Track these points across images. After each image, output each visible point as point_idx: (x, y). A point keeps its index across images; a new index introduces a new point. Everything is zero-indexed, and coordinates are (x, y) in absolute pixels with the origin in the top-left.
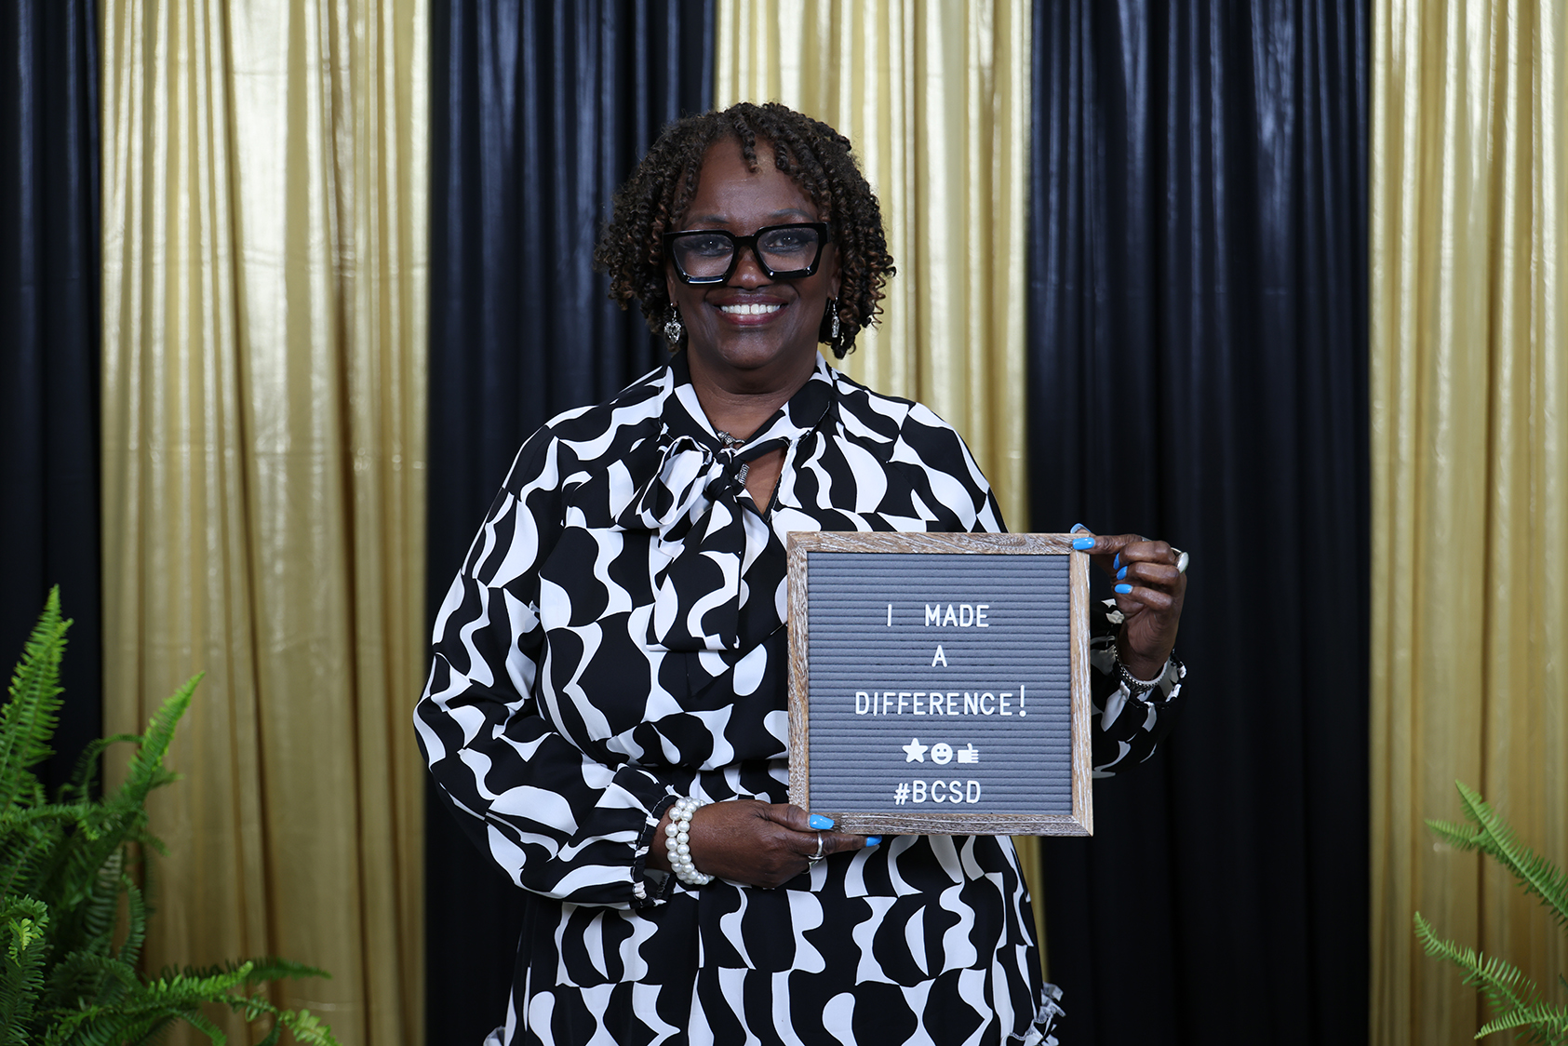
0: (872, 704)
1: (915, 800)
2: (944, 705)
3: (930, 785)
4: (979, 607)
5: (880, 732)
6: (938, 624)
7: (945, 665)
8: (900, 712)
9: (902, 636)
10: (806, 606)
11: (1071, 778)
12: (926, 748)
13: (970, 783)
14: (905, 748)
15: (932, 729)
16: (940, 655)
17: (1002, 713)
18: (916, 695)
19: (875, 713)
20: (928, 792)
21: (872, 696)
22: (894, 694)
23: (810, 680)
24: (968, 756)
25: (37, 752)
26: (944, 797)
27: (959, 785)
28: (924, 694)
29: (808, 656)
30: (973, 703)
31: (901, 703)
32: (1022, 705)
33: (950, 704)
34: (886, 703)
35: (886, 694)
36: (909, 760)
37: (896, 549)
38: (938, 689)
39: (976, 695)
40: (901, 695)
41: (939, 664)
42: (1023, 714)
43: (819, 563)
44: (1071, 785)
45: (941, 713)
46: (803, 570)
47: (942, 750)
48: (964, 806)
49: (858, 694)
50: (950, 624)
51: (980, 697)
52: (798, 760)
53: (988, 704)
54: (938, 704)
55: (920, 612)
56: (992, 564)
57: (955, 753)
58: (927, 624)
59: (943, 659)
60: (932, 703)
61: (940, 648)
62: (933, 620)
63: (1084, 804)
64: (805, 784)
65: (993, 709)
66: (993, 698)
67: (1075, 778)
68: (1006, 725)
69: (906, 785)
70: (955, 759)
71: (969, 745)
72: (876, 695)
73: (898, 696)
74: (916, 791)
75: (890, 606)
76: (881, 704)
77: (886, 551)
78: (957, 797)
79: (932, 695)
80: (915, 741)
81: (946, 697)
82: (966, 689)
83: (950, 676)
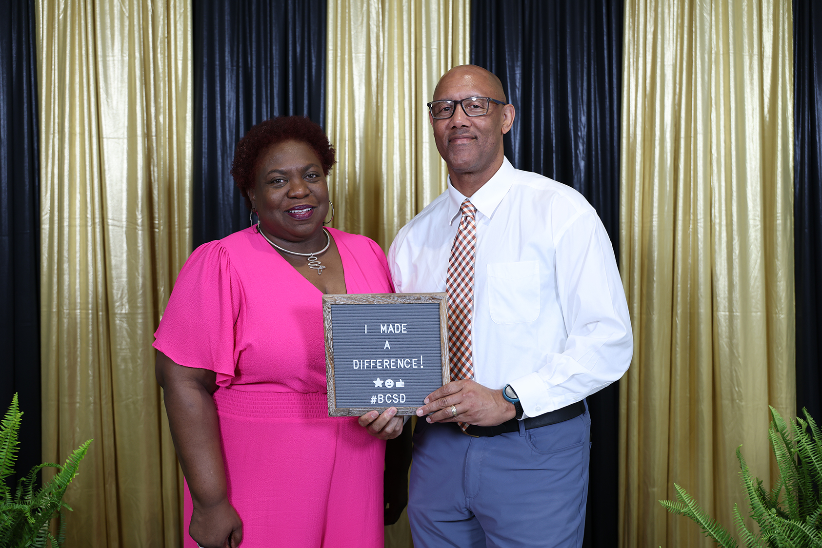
0: (360, 365)
1: (380, 402)
2: (390, 364)
3: (385, 396)
4: (403, 325)
5: (364, 376)
6: (386, 332)
7: (389, 348)
8: (371, 368)
9: (371, 337)
12: (383, 381)
13: (401, 394)
14: (374, 382)
15: (386, 374)
16: (387, 345)
17: (413, 367)
19: (361, 368)
20: (385, 399)
21: (360, 362)
22: (369, 361)
24: (400, 384)
26: (391, 401)
27: (397, 396)
28: (381, 360)
29: (333, 346)
30: (401, 363)
31: (372, 364)
32: (422, 364)
33: (392, 364)
34: (366, 364)
35: (366, 361)
36: (376, 386)
38: (387, 358)
39: (402, 360)
40: (372, 361)
41: (387, 348)
42: (422, 367)
45: (389, 367)
46: (329, 312)
47: (389, 382)
48: (400, 404)
49: (354, 361)
50: (391, 332)
51: (404, 361)
53: (408, 363)
54: (387, 364)
55: (378, 327)
57: (395, 383)
58: (381, 332)
59: (388, 346)
60: (385, 364)
61: (387, 341)
62: (383, 330)
65: (409, 365)
66: (410, 361)
68: (415, 372)
69: (376, 396)
70: (395, 386)
71: (401, 380)
72: (362, 361)
74: (379, 399)
75: (366, 325)
76: (364, 364)
78: (396, 400)
79: (385, 360)
80: (379, 379)
81: (390, 361)
82: (399, 358)
83: (392, 353)
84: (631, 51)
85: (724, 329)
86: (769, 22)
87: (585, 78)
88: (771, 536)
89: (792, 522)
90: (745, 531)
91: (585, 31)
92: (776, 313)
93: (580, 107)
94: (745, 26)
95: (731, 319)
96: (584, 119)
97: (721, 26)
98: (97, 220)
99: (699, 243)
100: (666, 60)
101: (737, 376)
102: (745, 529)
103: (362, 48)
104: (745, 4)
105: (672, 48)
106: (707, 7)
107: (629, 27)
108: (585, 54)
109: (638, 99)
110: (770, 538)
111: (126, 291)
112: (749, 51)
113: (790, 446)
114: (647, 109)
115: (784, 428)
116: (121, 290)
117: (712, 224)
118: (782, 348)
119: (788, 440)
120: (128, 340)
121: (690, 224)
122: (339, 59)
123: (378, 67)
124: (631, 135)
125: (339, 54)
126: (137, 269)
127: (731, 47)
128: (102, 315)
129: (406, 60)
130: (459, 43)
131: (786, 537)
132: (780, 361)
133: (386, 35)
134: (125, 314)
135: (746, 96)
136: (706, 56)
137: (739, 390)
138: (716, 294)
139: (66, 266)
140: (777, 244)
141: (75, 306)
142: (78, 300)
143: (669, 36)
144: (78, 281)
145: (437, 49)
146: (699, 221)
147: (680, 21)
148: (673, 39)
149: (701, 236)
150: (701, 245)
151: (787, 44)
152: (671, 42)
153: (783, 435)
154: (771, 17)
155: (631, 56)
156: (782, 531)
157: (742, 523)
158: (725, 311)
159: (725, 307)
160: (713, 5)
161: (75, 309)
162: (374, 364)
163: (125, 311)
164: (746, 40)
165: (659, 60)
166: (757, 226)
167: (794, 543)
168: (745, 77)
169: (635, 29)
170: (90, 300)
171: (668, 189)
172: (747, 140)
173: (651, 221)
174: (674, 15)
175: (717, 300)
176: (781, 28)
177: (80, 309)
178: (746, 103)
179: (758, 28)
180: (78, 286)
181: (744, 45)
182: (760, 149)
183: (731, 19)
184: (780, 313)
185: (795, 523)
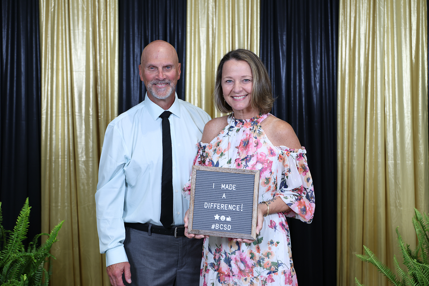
0: (208, 206)
1: (216, 228)
2: (224, 207)
3: (220, 225)
4: (234, 185)
5: (209, 212)
6: (224, 189)
7: (225, 198)
8: (214, 208)
9: (216, 191)
10: (195, 182)
11: (251, 226)
12: (219, 217)
13: (229, 225)
14: (215, 216)
15: (221, 212)
16: (224, 196)
17: (237, 210)
18: (218, 204)
19: (209, 208)
20: (219, 227)
21: (208, 204)
22: (213, 204)
23: (195, 199)
24: (229, 219)
26: (222, 228)
27: (226, 226)
28: (220, 204)
29: (195, 194)
30: (231, 207)
31: (215, 206)
32: (242, 208)
33: (225, 207)
34: (211, 206)
35: (211, 204)
36: (215, 219)
37: (216, 171)
38: (223, 203)
39: (231, 205)
40: (215, 204)
41: (224, 198)
42: (242, 210)
43: (199, 173)
44: (251, 228)
45: (223, 209)
46: (195, 174)
47: (223, 217)
48: (227, 231)
49: (205, 203)
50: (227, 189)
51: (232, 206)
53: (234, 208)
54: (223, 207)
55: (220, 185)
56: (237, 176)
57: (226, 218)
58: (222, 188)
59: (225, 197)
60: (222, 206)
61: (224, 194)
62: (223, 187)
63: (254, 232)
64: (192, 223)
65: (235, 209)
66: (235, 206)
67: (252, 226)
68: (238, 213)
69: (214, 225)
70: (226, 220)
71: (229, 217)
72: (209, 203)
74: (216, 226)
75: (214, 184)
76: (210, 206)
77: (214, 171)
78: (225, 228)
79: (222, 205)
80: (217, 215)
81: (225, 205)
82: (230, 204)
83: (226, 201)
84: (343, 26)
85: (391, 170)
86: (415, 12)
87: (319, 40)
88: (413, 272)
89: (424, 265)
90: (400, 269)
91: (319, 16)
92: (419, 162)
93: (317, 56)
94: (402, 13)
95: (395, 165)
96: (319, 61)
97: (389, 14)
98: (70, 113)
99: (378, 125)
100: (361, 31)
101: (398, 194)
102: (399, 268)
103: (205, 25)
104: (402, 2)
105: (364, 25)
106: (382, 4)
107: (342, 14)
108: (319, 28)
109: (347, 51)
110: (412, 273)
111: (84, 149)
112: (404, 27)
113: (424, 228)
114: (351, 56)
115: (421, 219)
116: (81, 149)
117: (385, 115)
118: (422, 180)
119: (423, 225)
120: (85, 174)
121: (374, 115)
122: (193, 31)
123: (213, 35)
124: (343, 70)
125: (193, 28)
126: (90, 138)
127: (395, 24)
128: (72, 162)
129: (227, 31)
130: (254, 23)
131: (421, 272)
132: (421, 187)
133: (217, 18)
134: (84, 161)
135: (403, 49)
136: (382, 29)
137: (400, 202)
138: (387, 152)
139: (54, 136)
140: (419, 126)
141: (59, 157)
142: (60, 154)
143: (363, 19)
144: (60, 144)
145: (243, 26)
146: (378, 114)
147: (368, 11)
148: (365, 20)
149: (379, 122)
150: (379, 126)
151: (424, 23)
152: (364, 22)
153: (421, 222)
154: (416, 9)
155: (343, 29)
156: (419, 270)
157: (398, 265)
158: (392, 161)
159: (392, 158)
160: (385, 3)
161: (59, 158)
162: (216, 206)
163: (84, 159)
164: (403, 21)
165: (357, 31)
166: (409, 116)
167: (425, 276)
168: (402, 40)
169: (345, 15)
170: (66, 153)
171: (362, 97)
172: (404, 72)
173: (354, 114)
174: (365, 8)
175: (388, 155)
176: (421, 14)
177: (61, 158)
178: (403, 53)
179: (409, 15)
180: (60, 147)
181: (402, 23)
182: (410, 77)
183: (394, 10)
184: (421, 161)
185: (426, 265)
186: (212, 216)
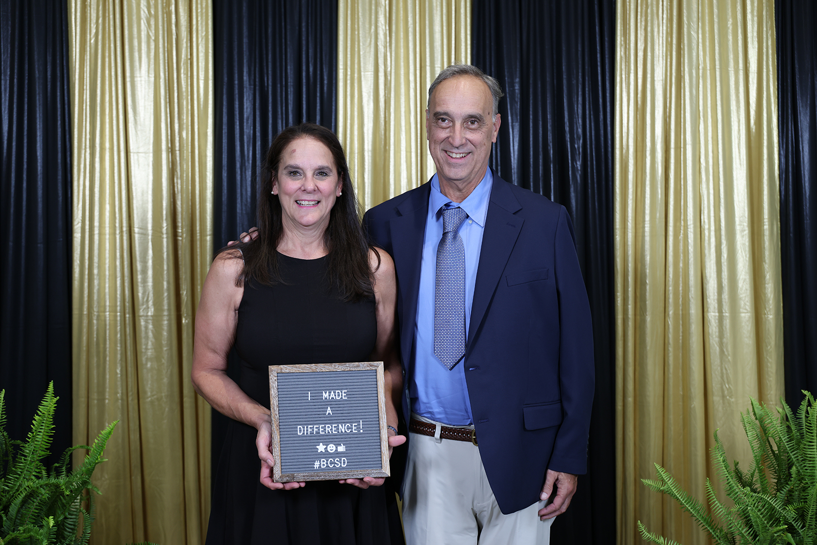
0: (304, 431)
1: (322, 467)
2: (331, 429)
3: (327, 460)
4: (343, 391)
5: (307, 441)
6: (328, 399)
7: (331, 414)
8: (315, 433)
9: (315, 404)
10: (277, 394)
12: (325, 446)
14: (317, 447)
15: (327, 439)
17: (354, 431)
18: (321, 426)
19: (305, 434)
20: (327, 464)
23: (280, 422)
24: (342, 448)
25: (43, 453)
26: (333, 465)
27: (339, 460)
28: (324, 426)
29: (279, 413)
30: (343, 428)
31: (315, 430)
32: (361, 428)
33: (334, 429)
34: (309, 430)
35: (309, 427)
36: (319, 451)
37: (311, 371)
38: (329, 423)
39: (343, 425)
40: (315, 426)
41: (329, 414)
42: (362, 431)
43: (282, 378)
45: (331, 433)
46: (276, 380)
47: (331, 447)
48: (341, 468)
49: (298, 427)
50: (333, 398)
51: (345, 426)
52: (276, 454)
53: (348, 428)
54: (329, 429)
55: (320, 394)
56: (348, 375)
57: (337, 448)
58: (324, 399)
59: (330, 412)
60: (327, 429)
61: (329, 408)
62: (326, 397)
63: (386, 464)
65: (350, 430)
66: (350, 426)
68: (355, 436)
69: (318, 461)
70: (337, 450)
71: (342, 444)
72: (305, 427)
73: (313, 427)
74: (322, 463)
75: (309, 393)
76: (307, 430)
77: (307, 371)
78: (338, 465)
79: (327, 426)
80: (321, 444)
81: (332, 426)
82: (340, 423)
83: (333, 418)
162: (317, 430)
186: (312, 447)
